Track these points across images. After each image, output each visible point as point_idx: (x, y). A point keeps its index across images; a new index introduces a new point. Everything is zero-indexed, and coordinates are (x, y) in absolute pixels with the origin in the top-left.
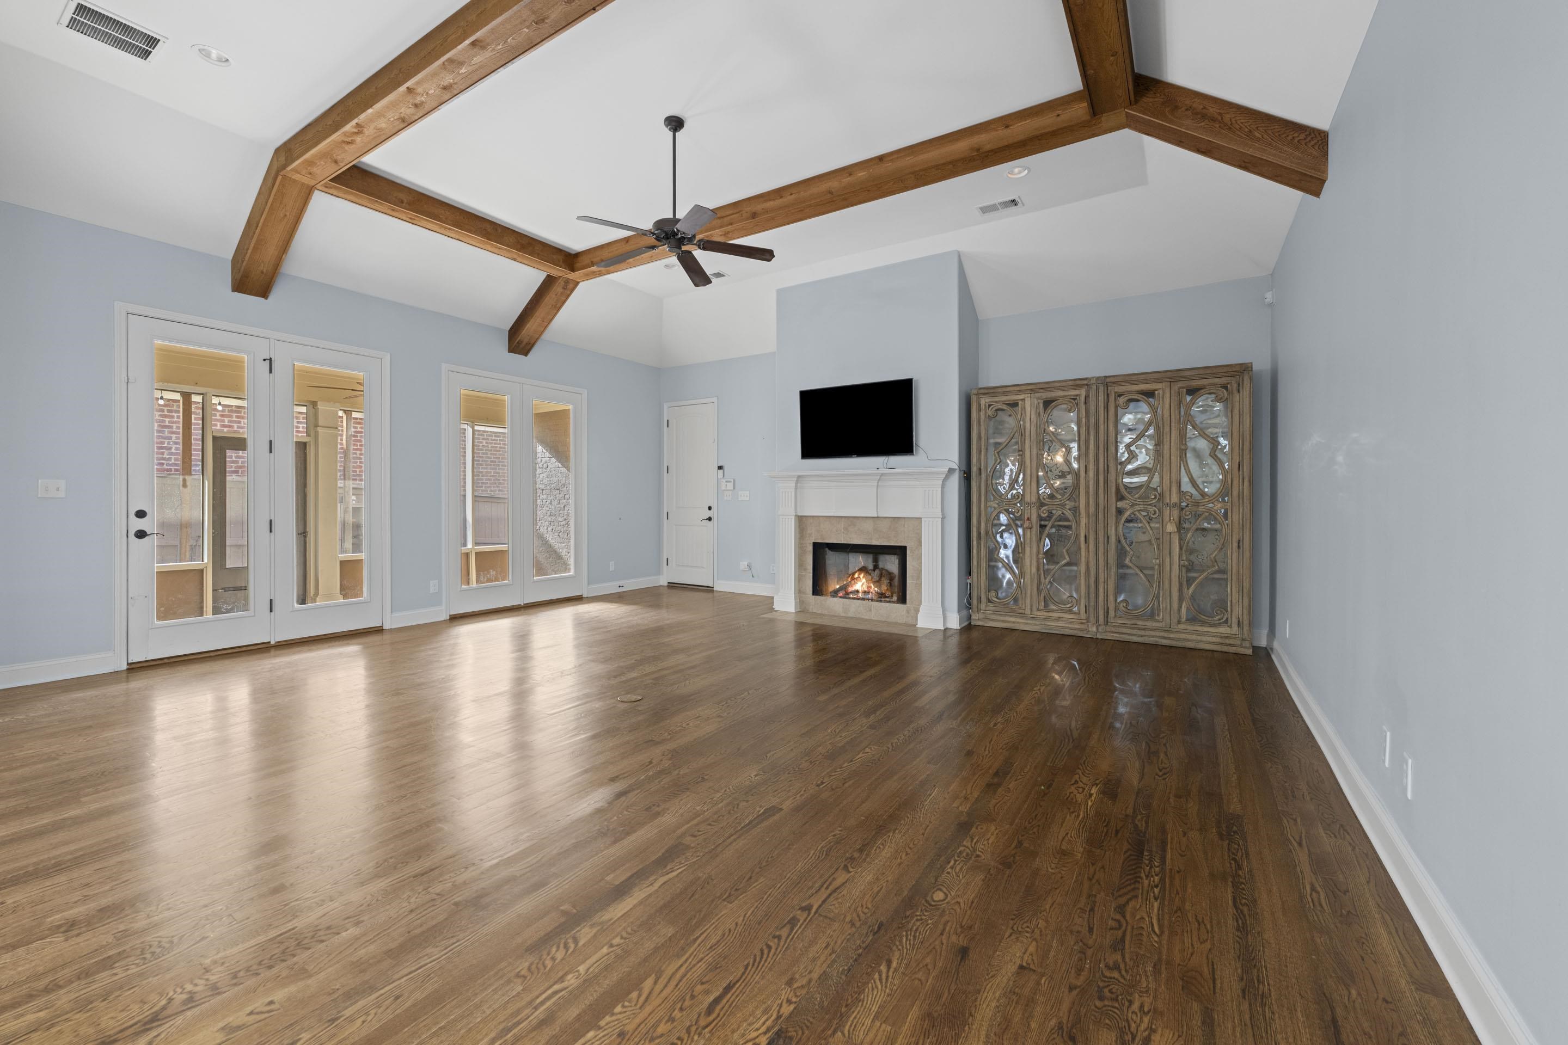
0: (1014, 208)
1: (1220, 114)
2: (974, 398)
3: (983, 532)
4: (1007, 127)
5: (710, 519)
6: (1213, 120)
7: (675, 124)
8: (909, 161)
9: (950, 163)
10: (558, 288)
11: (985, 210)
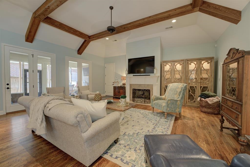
0: (171, 28)
1: (219, 8)
2: (162, 63)
3: (163, 87)
4: (175, 11)
5: (113, 84)
6: (218, 9)
7: (111, 8)
8: (156, 17)
9: (164, 18)
10: (86, 42)
11: (166, 28)
